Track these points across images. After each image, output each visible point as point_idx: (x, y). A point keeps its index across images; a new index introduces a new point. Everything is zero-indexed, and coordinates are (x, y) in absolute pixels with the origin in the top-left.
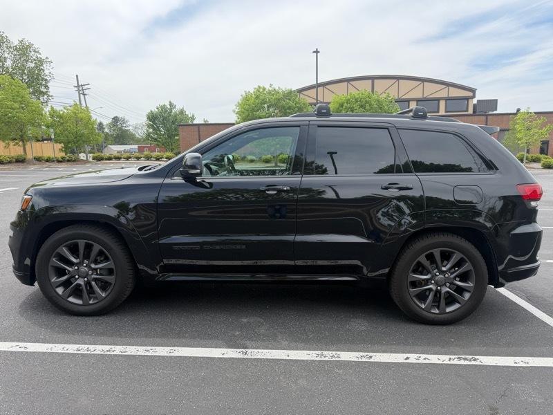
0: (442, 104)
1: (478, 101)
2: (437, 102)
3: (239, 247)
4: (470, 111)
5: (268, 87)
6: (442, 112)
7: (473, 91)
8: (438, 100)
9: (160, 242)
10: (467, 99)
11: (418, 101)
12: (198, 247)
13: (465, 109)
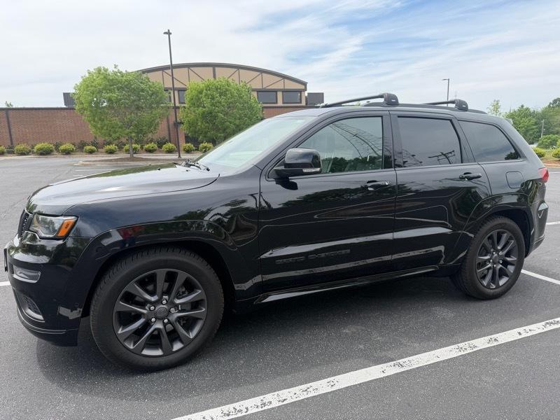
0: (280, 95)
1: (308, 94)
2: (275, 93)
3: (343, 252)
4: (304, 103)
5: (111, 69)
6: (280, 103)
7: (305, 84)
8: (276, 91)
9: (263, 257)
10: (301, 91)
11: (258, 91)
12: (302, 258)
13: (299, 101)
